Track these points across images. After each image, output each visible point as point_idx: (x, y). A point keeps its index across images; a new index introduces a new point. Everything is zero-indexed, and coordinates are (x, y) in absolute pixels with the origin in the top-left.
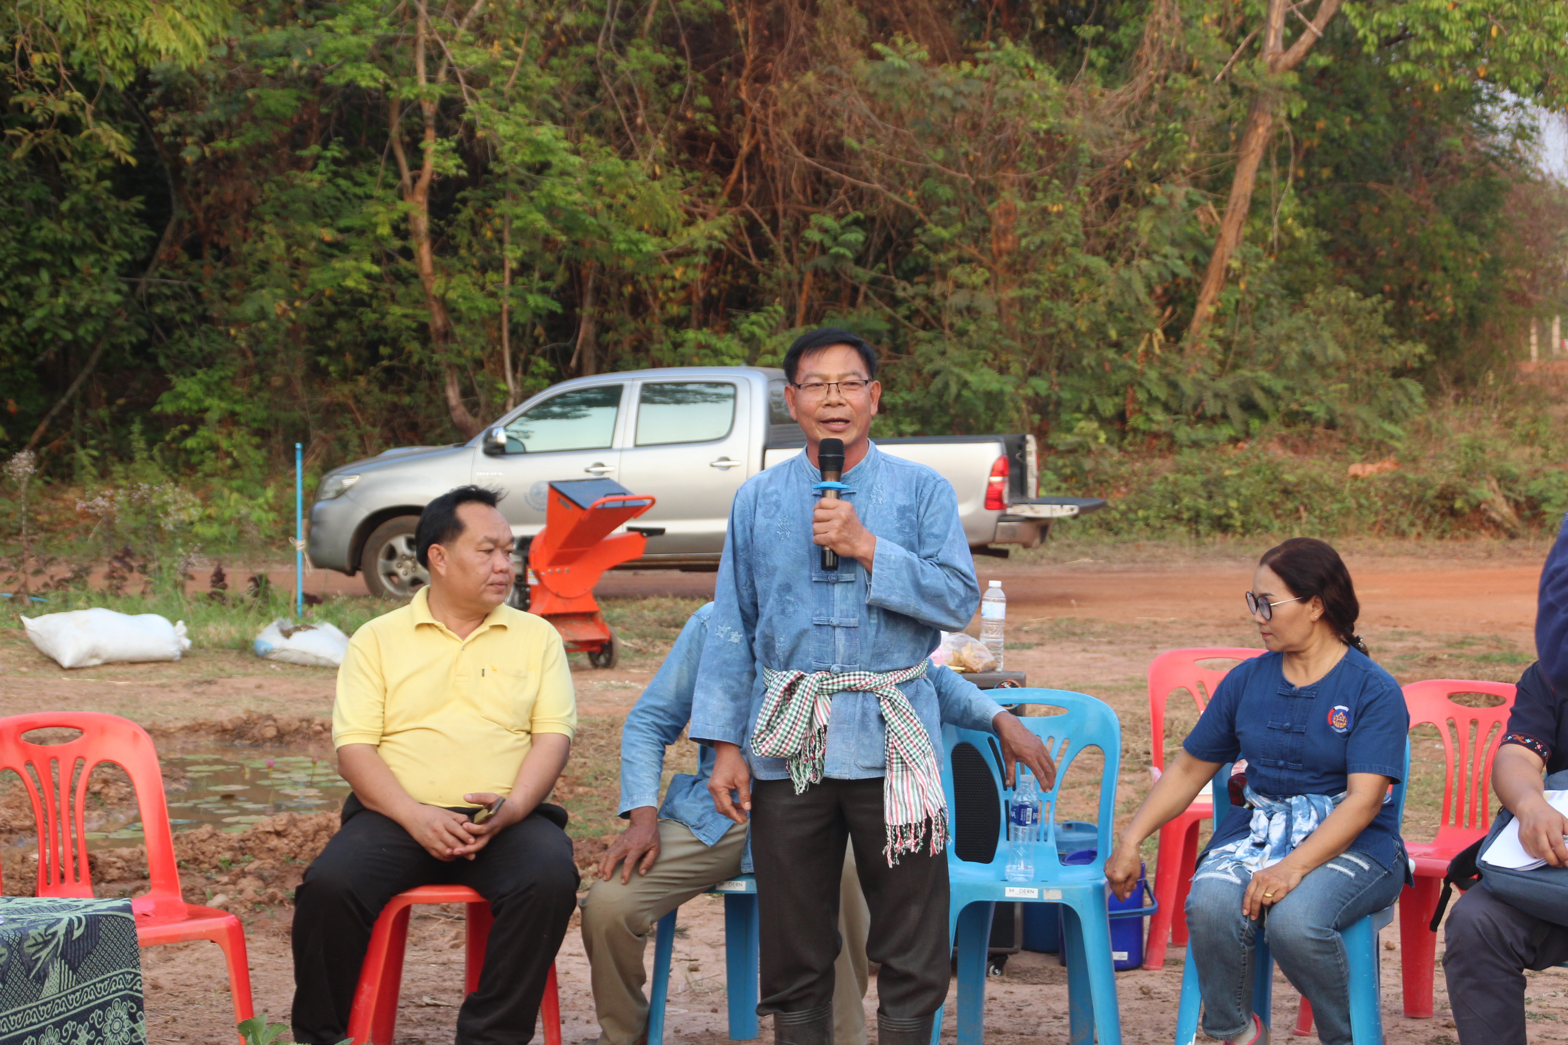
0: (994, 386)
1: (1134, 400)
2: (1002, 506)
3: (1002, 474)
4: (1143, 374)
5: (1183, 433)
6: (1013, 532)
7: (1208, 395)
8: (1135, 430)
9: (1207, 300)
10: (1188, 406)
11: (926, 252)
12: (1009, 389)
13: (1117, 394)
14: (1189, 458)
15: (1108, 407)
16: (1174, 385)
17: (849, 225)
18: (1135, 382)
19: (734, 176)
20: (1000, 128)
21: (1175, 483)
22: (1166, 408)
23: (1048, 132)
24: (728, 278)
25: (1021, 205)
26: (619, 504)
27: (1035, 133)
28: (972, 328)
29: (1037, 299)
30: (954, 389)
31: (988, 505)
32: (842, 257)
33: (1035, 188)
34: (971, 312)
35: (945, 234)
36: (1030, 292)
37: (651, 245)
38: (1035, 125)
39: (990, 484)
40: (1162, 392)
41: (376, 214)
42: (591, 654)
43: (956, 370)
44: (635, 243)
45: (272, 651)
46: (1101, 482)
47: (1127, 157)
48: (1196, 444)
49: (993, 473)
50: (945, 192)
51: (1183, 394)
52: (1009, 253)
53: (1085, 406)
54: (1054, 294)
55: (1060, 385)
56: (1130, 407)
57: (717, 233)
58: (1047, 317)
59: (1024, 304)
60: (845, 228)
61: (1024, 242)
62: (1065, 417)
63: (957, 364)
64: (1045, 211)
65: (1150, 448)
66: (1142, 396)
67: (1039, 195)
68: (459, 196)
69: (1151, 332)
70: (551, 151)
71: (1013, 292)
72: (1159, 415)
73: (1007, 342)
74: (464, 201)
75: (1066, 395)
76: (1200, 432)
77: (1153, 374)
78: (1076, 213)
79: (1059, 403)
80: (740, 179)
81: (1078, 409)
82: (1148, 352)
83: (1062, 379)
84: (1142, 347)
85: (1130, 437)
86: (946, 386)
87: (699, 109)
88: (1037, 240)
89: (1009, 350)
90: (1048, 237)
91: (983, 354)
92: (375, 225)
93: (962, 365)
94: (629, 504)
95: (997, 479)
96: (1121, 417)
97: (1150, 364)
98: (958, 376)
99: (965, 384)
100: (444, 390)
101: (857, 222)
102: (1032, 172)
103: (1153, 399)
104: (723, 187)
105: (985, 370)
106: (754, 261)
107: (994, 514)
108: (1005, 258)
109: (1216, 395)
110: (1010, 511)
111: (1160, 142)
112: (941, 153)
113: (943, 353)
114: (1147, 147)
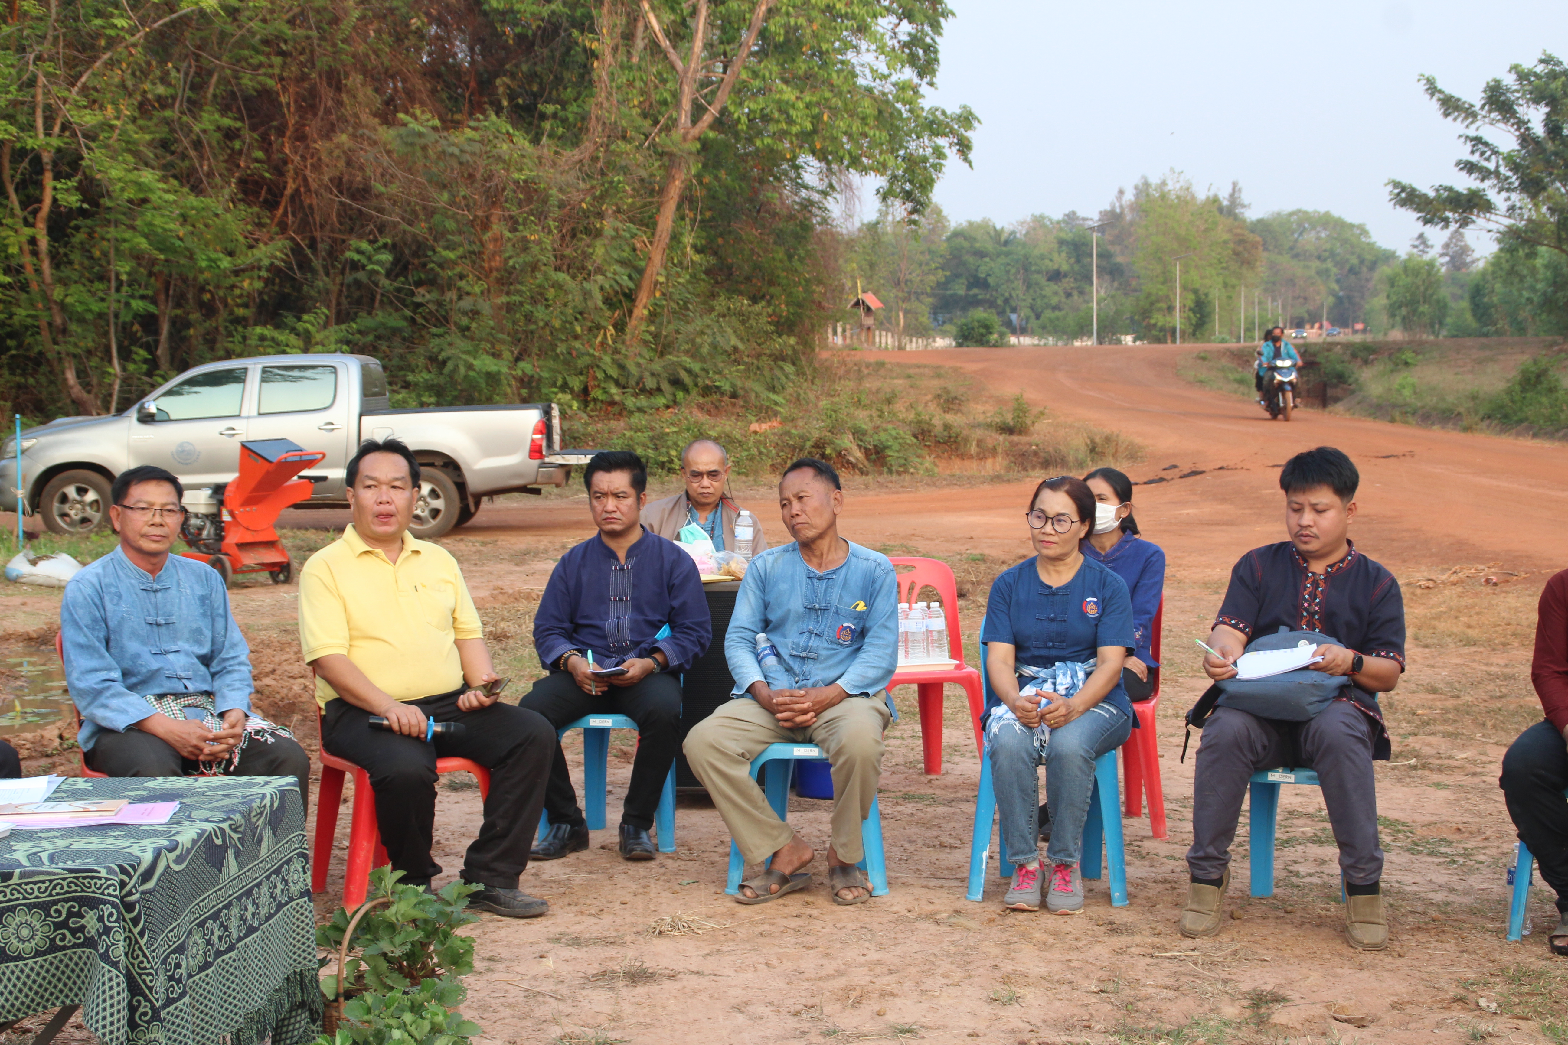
0: (493, 368)
1: (595, 378)
2: (541, 456)
3: (541, 433)
4: (600, 359)
5: (630, 402)
6: (550, 476)
7: (647, 374)
8: (595, 400)
9: (641, 306)
10: (632, 382)
11: (438, 269)
12: (505, 370)
13: (581, 373)
14: (637, 419)
15: (576, 383)
16: (622, 367)
17: (379, 248)
18: (595, 364)
19: (280, 211)
20: (489, 178)
21: (631, 438)
22: (617, 383)
23: (525, 181)
24: (276, 288)
25: (508, 234)
26: (297, 458)
27: (517, 182)
28: (474, 325)
29: (521, 304)
30: (462, 370)
31: (531, 457)
32: (377, 272)
33: (517, 222)
34: (475, 314)
35: (451, 255)
36: (517, 298)
37: (226, 263)
38: (516, 176)
39: (533, 441)
40: (614, 372)
41: (8, 237)
42: (271, 573)
43: (464, 356)
44: (214, 261)
45: (20, 576)
46: (575, 438)
47: (583, 200)
48: (640, 410)
49: (536, 432)
50: (450, 225)
51: (629, 373)
52: (498, 270)
53: (560, 382)
54: (534, 301)
55: (539, 367)
56: (592, 383)
57: (278, 254)
58: (529, 318)
59: (510, 308)
60: (377, 250)
61: (511, 263)
62: (545, 390)
63: (464, 352)
64: (524, 239)
65: (607, 413)
66: (600, 375)
67: (521, 228)
68: (73, 223)
69: (605, 328)
70: (150, 190)
71: (504, 299)
72: (614, 390)
73: (500, 336)
74: (77, 228)
75: (545, 375)
76: (643, 401)
77: (607, 359)
78: (547, 241)
79: (540, 381)
80: (285, 213)
81: (554, 385)
82: (603, 343)
83: (541, 363)
84: (599, 339)
85: (591, 405)
86: (456, 368)
87: (255, 160)
88: (521, 260)
89: (503, 342)
90: (529, 259)
91: (483, 345)
92: (5, 246)
93: (468, 353)
94: (305, 458)
95: (539, 436)
96: (585, 391)
97: (605, 352)
98: (466, 361)
99: (470, 367)
100: (62, 374)
101: (385, 246)
102: (515, 211)
103: (608, 377)
104: (272, 219)
105: (485, 356)
106: (298, 275)
107: (536, 462)
108: (495, 274)
109: (653, 374)
110: (547, 460)
111: (607, 190)
112: (446, 196)
113: (450, 344)
114: (598, 193)
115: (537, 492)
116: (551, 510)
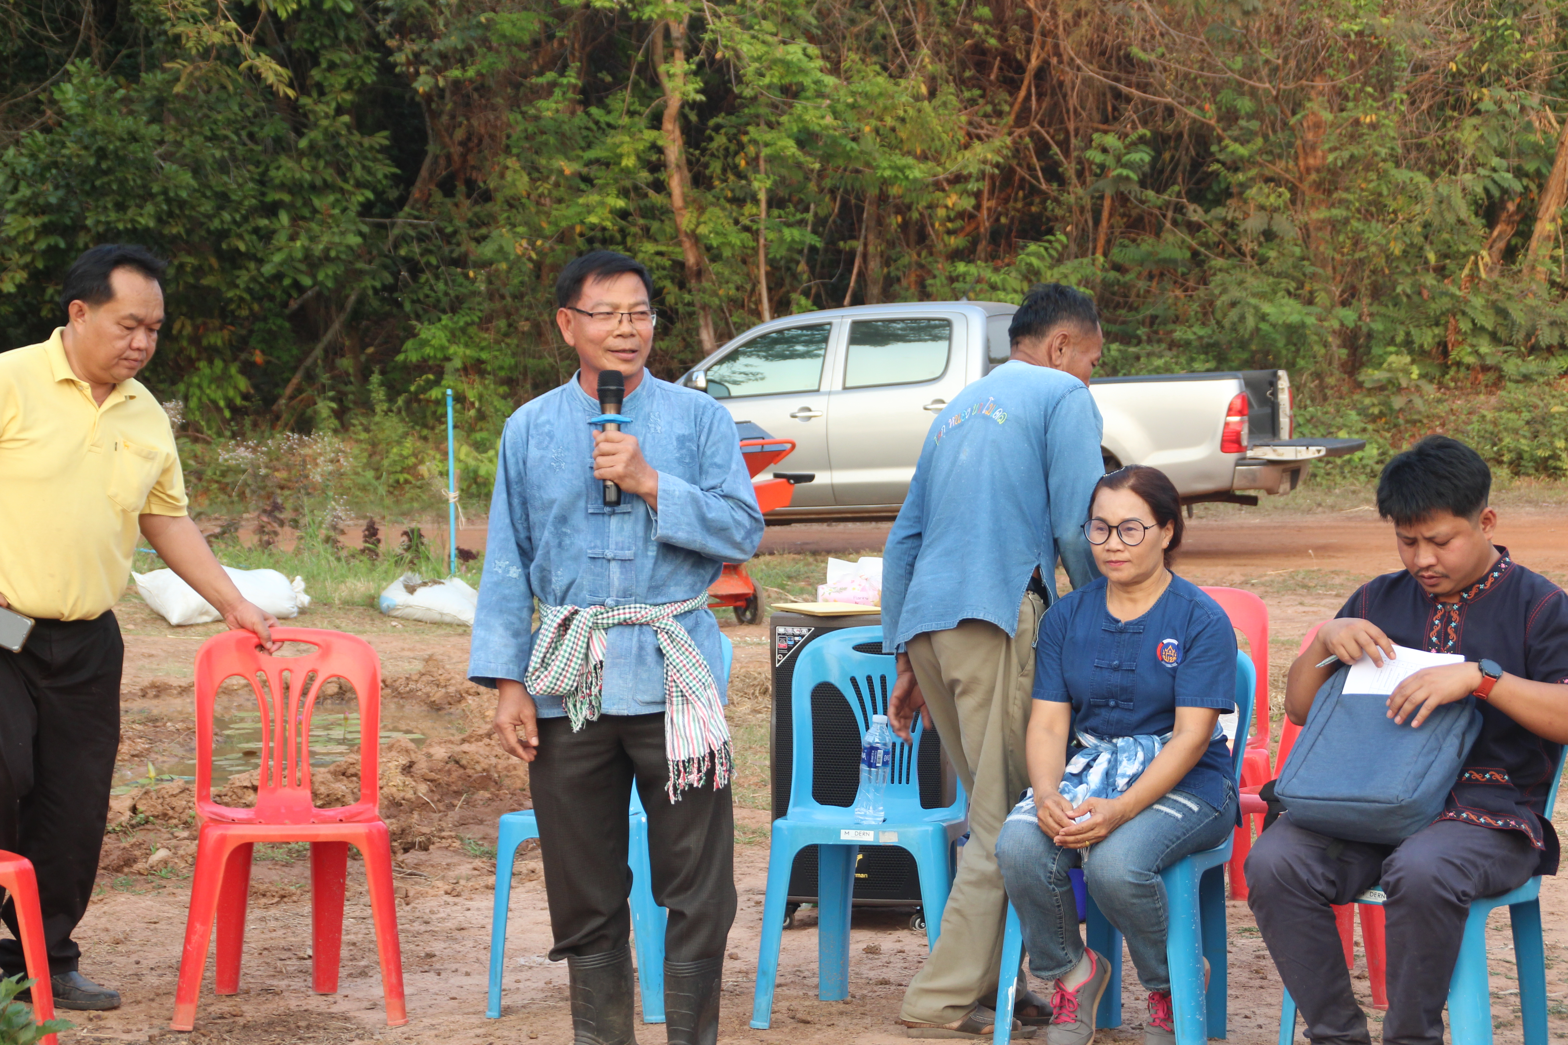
0: (1294, 318)
1: (1458, 331)
2: (1240, 449)
3: (1241, 413)
4: (1467, 302)
5: (1512, 367)
7: (1543, 323)
8: (1458, 364)
9: (1547, 217)
10: (1520, 336)
11: (1224, 172)
12: (1311, 321)
13: (1437, 324)
14: (1515, 393)
15: (1427, 338)
16: (1502, 313)
17: (1133, 144)
18: (1458, 310)
19: (1023, 93)
20: (1306, 31)
21: (1495, 423)
22: (1494, 338)
23: (1360, 34)
24: (1019, 205)
25: (1327, 116)
26: (757, 449)
27: (1346, 35)
28: (1272, 254)
29: (1346, 221)
30: (1251, 322)
31: (1224, 448)
32: (1127, 178)
33: (1345, 97)
34: (1269, 235)
35: (1243, 151)
36: (1338, 213)
37: (918, 172)
38: (1345, 26)
39: (1227, 424)
40: (1488, 321)
41: (623, 144)
42: (736, 609)
43: (1253, 301)
44: (901, 169)
45: (395, 608)
46: (1414, 422)
47: (1452, 59)
48: (1527, 379)
49: (1230, 412)
50: (1245, 105)
51: (1513, 323)
52: (1318, 171)
53: (1399, 339)
54: (1367, 216)
55: (1371, 315)
56: (1452, 338)
57: (989, 156)
58: (1357, 241)
59: (1335, 226)
60: (1131, 147)
61: (1330, 158)
62: (1376, 351)
63: (1254, 295)
64: (1357, 122)
65: (1475, 383)
66: (1465, 326)
67: (1350, 105)
68: (712, 123)
69: (1476, 254)
70: (802, 71)
71: (1320, 214)
72: (1485, 347)
73: (1310, 269)
74: (717, 128)
75: (1378, 326)
76: (1532, 365)
77: (1478, 302)
78: (1390, 124)
79: (1370, 336)
80: (1028, 97)
81: (1392, 342)
82: (1473, 276)
83: (1375, 308)
84: (1466, 271)
85: (1452, 372)
86: (1242, 318)
87: (980, 20)
88: (1346, 155)
89: (1314, 276)
90: (1356, 150)
91: (1284, 283)
92: (621, 156)
93: (1262, 296)
94: (767, 448)
95: (1236, 419)
96: (1443, 348)
97: (1476, 291)
98: (1256, 308)
99: (1263, 317)
100: (698, 334)
101: (1142, 139)
102: (1342, 79)
103: (1477, 329)
104: (1011, 105)
105: (1286, 300)
106: (1044, 186)
107: (1233, 457)
108: (1314, 176)
109: (1553, 324)
110: (1250, 454)
111: (1490, 41)
112: (1238, 62)
113: (1241, 283)
114: (1475, 46)
115: (1252, 501)
116: (1300, 529)
